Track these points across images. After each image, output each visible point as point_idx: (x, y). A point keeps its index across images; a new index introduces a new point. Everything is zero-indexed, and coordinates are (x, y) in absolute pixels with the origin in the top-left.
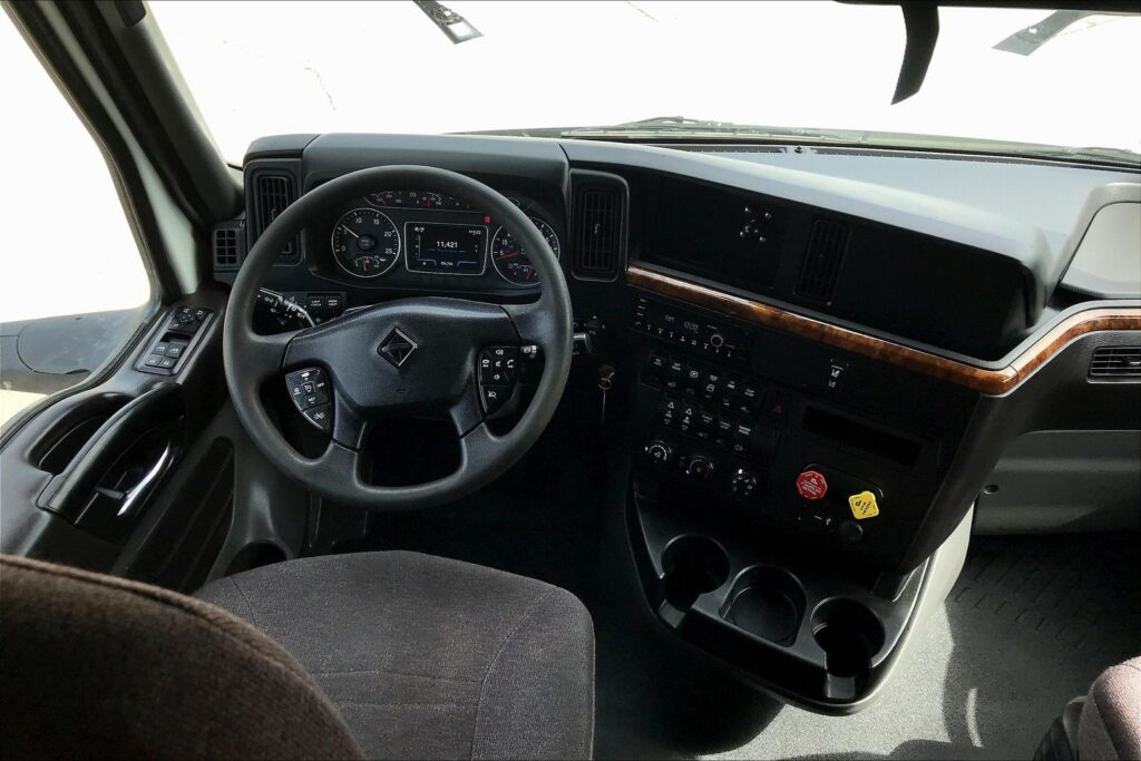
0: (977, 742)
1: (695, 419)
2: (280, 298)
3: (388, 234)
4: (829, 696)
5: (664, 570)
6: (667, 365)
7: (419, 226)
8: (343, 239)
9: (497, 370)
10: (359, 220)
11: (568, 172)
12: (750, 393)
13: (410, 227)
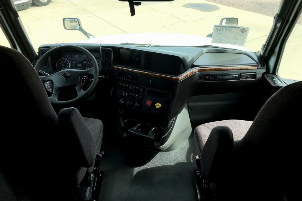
0: (192, 162)
1: (128, 94)
2: (44, 72)
3: (67, 64)
4: (155, 145)
5: (123, 125)
6: (122, 84)
7: (74, 62)
8: (58, 65)
9: (85, 80)
10: (62, 61)
11: (101, 48)
12: (137, 88)
13: (72, 62)
